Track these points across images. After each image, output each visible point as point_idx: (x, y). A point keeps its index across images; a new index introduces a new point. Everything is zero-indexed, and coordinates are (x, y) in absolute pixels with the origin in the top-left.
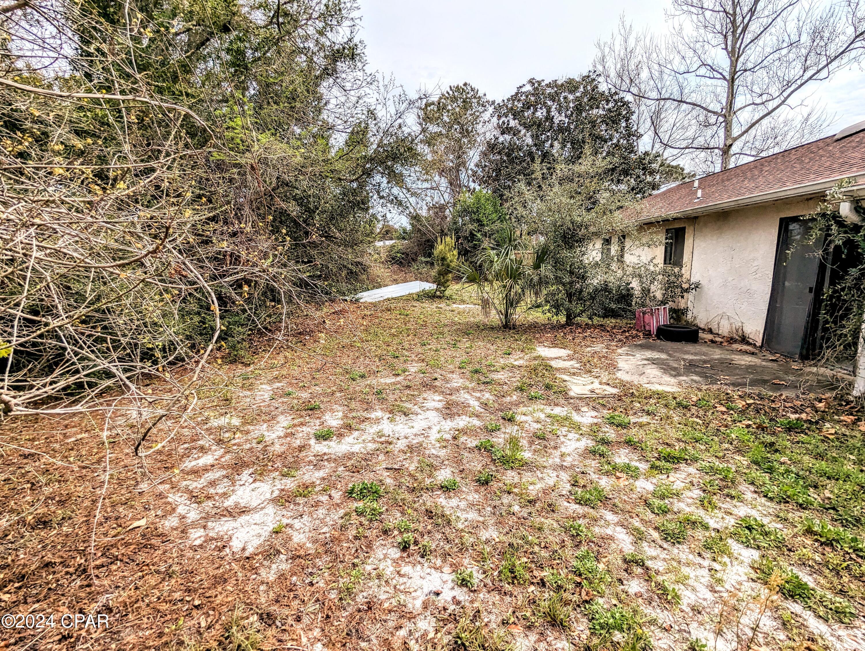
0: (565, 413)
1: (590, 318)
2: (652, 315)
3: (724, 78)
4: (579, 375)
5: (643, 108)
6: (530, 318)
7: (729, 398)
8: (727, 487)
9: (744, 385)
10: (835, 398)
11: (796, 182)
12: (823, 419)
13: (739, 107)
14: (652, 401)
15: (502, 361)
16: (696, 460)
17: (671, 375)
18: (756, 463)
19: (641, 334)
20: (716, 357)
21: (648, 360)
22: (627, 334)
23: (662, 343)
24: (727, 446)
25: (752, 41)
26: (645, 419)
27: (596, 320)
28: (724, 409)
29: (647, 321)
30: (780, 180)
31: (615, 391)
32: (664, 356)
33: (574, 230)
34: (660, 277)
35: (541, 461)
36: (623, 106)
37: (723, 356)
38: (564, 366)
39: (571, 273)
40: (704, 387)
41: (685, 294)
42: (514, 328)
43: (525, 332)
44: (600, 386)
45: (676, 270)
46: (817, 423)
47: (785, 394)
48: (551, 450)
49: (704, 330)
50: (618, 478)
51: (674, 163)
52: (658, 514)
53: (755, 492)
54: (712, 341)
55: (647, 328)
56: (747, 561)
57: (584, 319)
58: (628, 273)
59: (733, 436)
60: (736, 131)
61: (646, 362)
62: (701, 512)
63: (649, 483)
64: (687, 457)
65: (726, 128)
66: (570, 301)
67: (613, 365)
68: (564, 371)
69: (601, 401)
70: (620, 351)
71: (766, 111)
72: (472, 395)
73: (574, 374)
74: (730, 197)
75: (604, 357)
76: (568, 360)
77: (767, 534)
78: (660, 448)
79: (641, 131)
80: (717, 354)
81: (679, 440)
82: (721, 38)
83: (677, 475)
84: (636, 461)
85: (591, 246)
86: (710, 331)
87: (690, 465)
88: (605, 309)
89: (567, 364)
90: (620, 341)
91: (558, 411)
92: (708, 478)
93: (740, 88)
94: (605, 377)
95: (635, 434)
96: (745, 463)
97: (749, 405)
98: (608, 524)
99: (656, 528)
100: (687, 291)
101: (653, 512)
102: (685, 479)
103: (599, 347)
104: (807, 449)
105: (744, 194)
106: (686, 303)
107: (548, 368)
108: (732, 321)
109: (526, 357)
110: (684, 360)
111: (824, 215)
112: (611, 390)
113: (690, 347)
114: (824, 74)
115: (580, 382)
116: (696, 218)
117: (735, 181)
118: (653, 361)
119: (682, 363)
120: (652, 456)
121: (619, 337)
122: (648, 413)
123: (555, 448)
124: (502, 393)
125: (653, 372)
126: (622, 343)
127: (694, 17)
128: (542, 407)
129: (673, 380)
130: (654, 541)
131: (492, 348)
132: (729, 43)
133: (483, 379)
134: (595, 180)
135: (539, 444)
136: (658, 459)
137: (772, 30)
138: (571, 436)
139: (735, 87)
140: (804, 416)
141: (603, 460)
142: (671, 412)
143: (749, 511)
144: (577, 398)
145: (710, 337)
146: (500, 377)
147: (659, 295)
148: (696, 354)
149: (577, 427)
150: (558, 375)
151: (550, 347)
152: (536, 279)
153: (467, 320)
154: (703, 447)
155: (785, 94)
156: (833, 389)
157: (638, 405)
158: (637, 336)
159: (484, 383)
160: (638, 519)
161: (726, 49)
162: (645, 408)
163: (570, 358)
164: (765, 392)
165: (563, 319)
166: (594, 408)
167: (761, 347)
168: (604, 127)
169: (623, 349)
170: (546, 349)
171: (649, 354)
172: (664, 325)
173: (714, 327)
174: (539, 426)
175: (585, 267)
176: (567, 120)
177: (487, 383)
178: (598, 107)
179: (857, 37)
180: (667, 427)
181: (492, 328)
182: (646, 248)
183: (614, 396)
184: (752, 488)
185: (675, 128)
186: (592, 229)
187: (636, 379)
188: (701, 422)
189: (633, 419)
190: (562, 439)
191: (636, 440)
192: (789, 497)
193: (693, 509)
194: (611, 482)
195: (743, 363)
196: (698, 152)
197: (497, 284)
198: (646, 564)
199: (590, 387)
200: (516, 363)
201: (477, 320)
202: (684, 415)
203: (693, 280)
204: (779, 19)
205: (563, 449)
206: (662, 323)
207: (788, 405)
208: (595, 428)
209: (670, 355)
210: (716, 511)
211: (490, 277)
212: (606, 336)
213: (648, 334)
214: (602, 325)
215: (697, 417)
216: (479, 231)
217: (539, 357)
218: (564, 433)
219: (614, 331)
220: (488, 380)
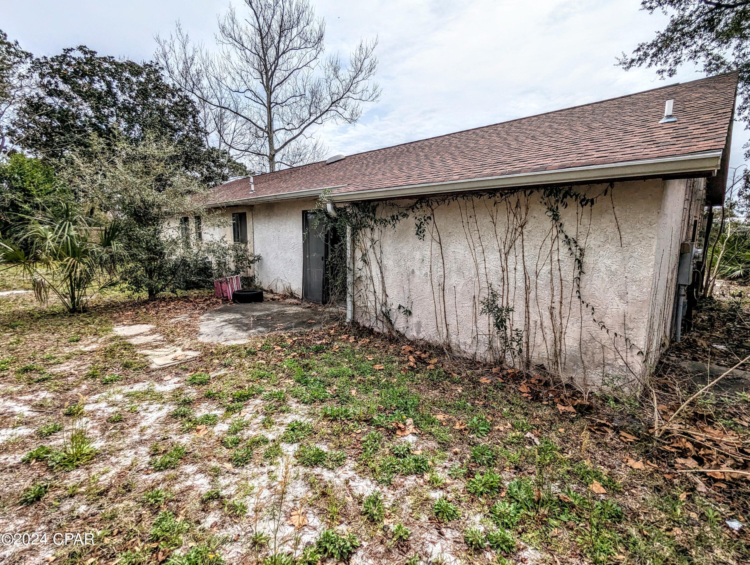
0: (147, 387)
1: (173, 292)
2: (227, 283)
3: (264, 105)
4: (162, 346)
5: (207, 110)
6: (106, 298)
7: (283, 339)
8: (281, 405)
9: (290, 328)
10: (339, 326)
11: (307, 188)
12: (334, 340)
13: (277, 128)
14: (228, 355)
15: (67, 350)
16: (260, 392)
17: (244, 330)
18: (298, 381)
19: (220, 301)
20: (275, 310)
21: (225, 321)
22: (208, 302)
23: (238, 305)
24: (281, 375)
25: (278, 84)
26: (223, 371)
27: (179, 292)
28: (279, 348)
29: (224, 289)
30: (299, 185)
31: (196, 354)
32: (238, 316)
33: (146, 208)
34: (230, 252)
35: (116, 444)
36: (188, 103)
37: (279, 309)
38: (146, 341)
39: (149, 249)
40: (267, 335)
41: (251, 265)
42: (85, 311)
43: (100, 313)
44: (183, 353)
45: (243, 246)
46: (330, 344)
47: (315, 328)
48: (130, 430)
49: (267, 291)
50: (198, 431)
51: (238, 161)
52: (232, 448)
53: (298, 402)
54: (273, 299)
55: (225, 295)
56: (291, 454)
57: (167, 293)
58: (203, 249)
59: (285, 366)
60: (276, 147)
61: (224, 323)
62: (264, 432)
63: (225, 425)
64: (254, 392)
65: (269, 141)
66: (151, 278)
67: (195, 331)
68: (147, 346)
69: (183, 366)
70: (202, 318)
71: (292, 136)
72: (18, 400)
73: (156, 347)
74: (271, 193)
75: (187, 325)
76: (150, 335)
77: (303, 429)
78: (234, 392)
79: (208, 129)
80: (275, 308)
81: (248, 381)
82: (259, 74)
83: (247, 410)
84: (215, 409)
85: (165, 225)
86: (272, 292)
87: (256, 397)
88: (186, 282)
89: (150, 339)
90: (202, 308)
91: (138, 387)
92: (268, 403)
93: (275, 115)
94: (187, 343)
95: (214, 387)
96: (292, 383)
97: (295, 341)
98: (188, 476)
99: (230, 460)
100: (252, 262)
101: (227, 448)
102: (253, 410)
103: (183, 317)
104: (325, 362)
105: (279, 192)
106: (254, 272)
107: (128, 347)
108: (284, 283)
109: (100, 340)
110: (253, 316)
111: (320, 211)
112: (192, 354)
113: (258, 306)
114: (319, 120)
115: (162, 353)
116: (252, 206)
117: (276, 180)
118: (229, 322)
119: (252, 319)
120: (227, 401)
121: (201, 305)
122: (225, 366)
123: (134, 425)
124: (66, 387)
125: (229, 330)
126: (203, 310)
127: (238, 50)
128: (119, 388)
129: (244, 334)
130: (227, 472)
131: (52, 337)
132: (265, 80)
133: (37, 376)
134: (162, 164)
135: (115, 428)
136: (232, 402)
137: (288, 81)
138: (152, 408)
139: (272, 114)
140: (324, 341)
141: (184, 420)
142: (244, 360)
143: (294, 417)
144: (159, 369)
145: (271, 296)
146: (62, 369)
147: (232, 266)
148: (261, 311)
149: (160, 397)
150: (138, 352)
151: (130, 325)
152: (105, 256)
153: (13, 309)
154: (265, 381)
155: (302, 127)
156: (337, 320)
157: (217, 361)
158: (217, 302)
159: (38, 381)
160: (215, 460)
161: (263, 83)
162: (223, 362)
163: (153, 332)
164: (303, 330)
165: (145, 295)
166: (177, 374)
167: (302, 299)
168: (172, 117)
169: (205, 315)
170: (126, 327)
171: (227, 316)
172: (237, 291)
173: (274, 288)
174: (116, 409)
175: (162, 244)
176: (132, 101)
177: (44, 380)
178: (164, 97)
179: (333, 103)
180: (240, 373)
181: (54, 315)
182: (216, 228)
183: (195, 358)
184: (296, 400)
185: (235, 133)
186: (164, 209)
187: (215, 340)
188: (264, 362)
189: (212, 375)
190: (142, 414)
191: (214, 392)
192: (315, 398)
193: (258, 432)
194: (193, 437)
195: (291, 312)
196: (253, 156)
197: (55, 265)
198: (221, 495)
199: (172, 356)
200: (87, 349)
201: (31, 307)
202: (253, 360)
203: (256, 254)
204: (292, 75)
205: (144, 424)
206: (236, 289)
207: (316, 336)
208: (177, 393)
209: (243, 315)
210: (273, 426)
211: (44, 256)
212: (190, 306)
213: (226, 300)
214: (185, 297)
215: (262, 359)
216: (26, 202)
217: (116, 337)
218: (145, 407)
219: (197, 300)
220: (44, 376)
